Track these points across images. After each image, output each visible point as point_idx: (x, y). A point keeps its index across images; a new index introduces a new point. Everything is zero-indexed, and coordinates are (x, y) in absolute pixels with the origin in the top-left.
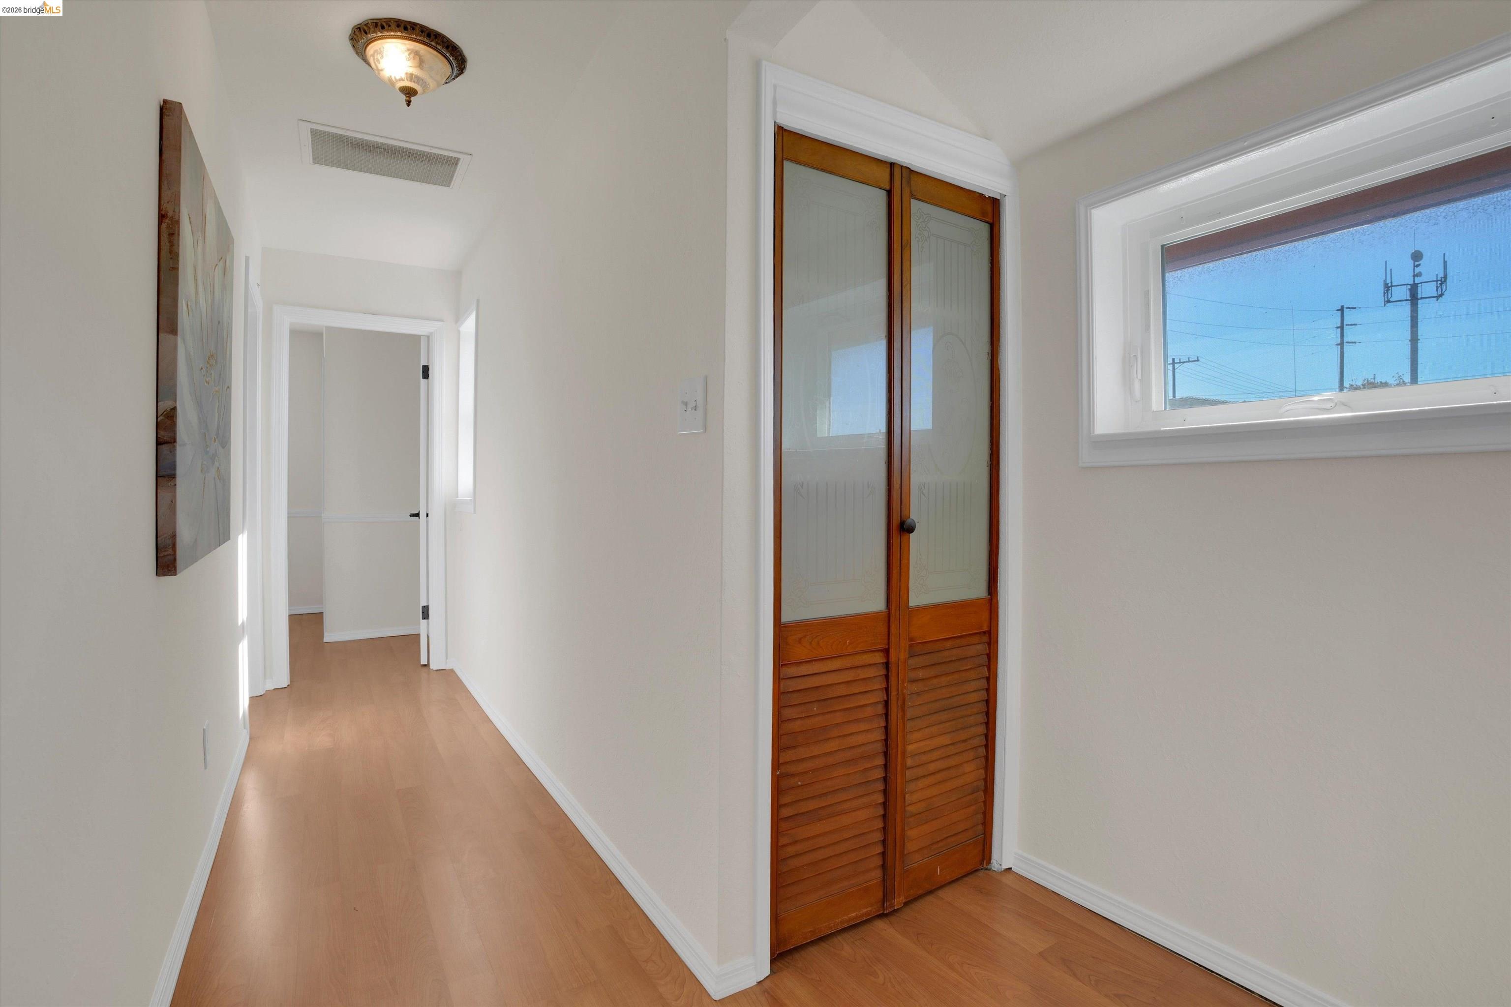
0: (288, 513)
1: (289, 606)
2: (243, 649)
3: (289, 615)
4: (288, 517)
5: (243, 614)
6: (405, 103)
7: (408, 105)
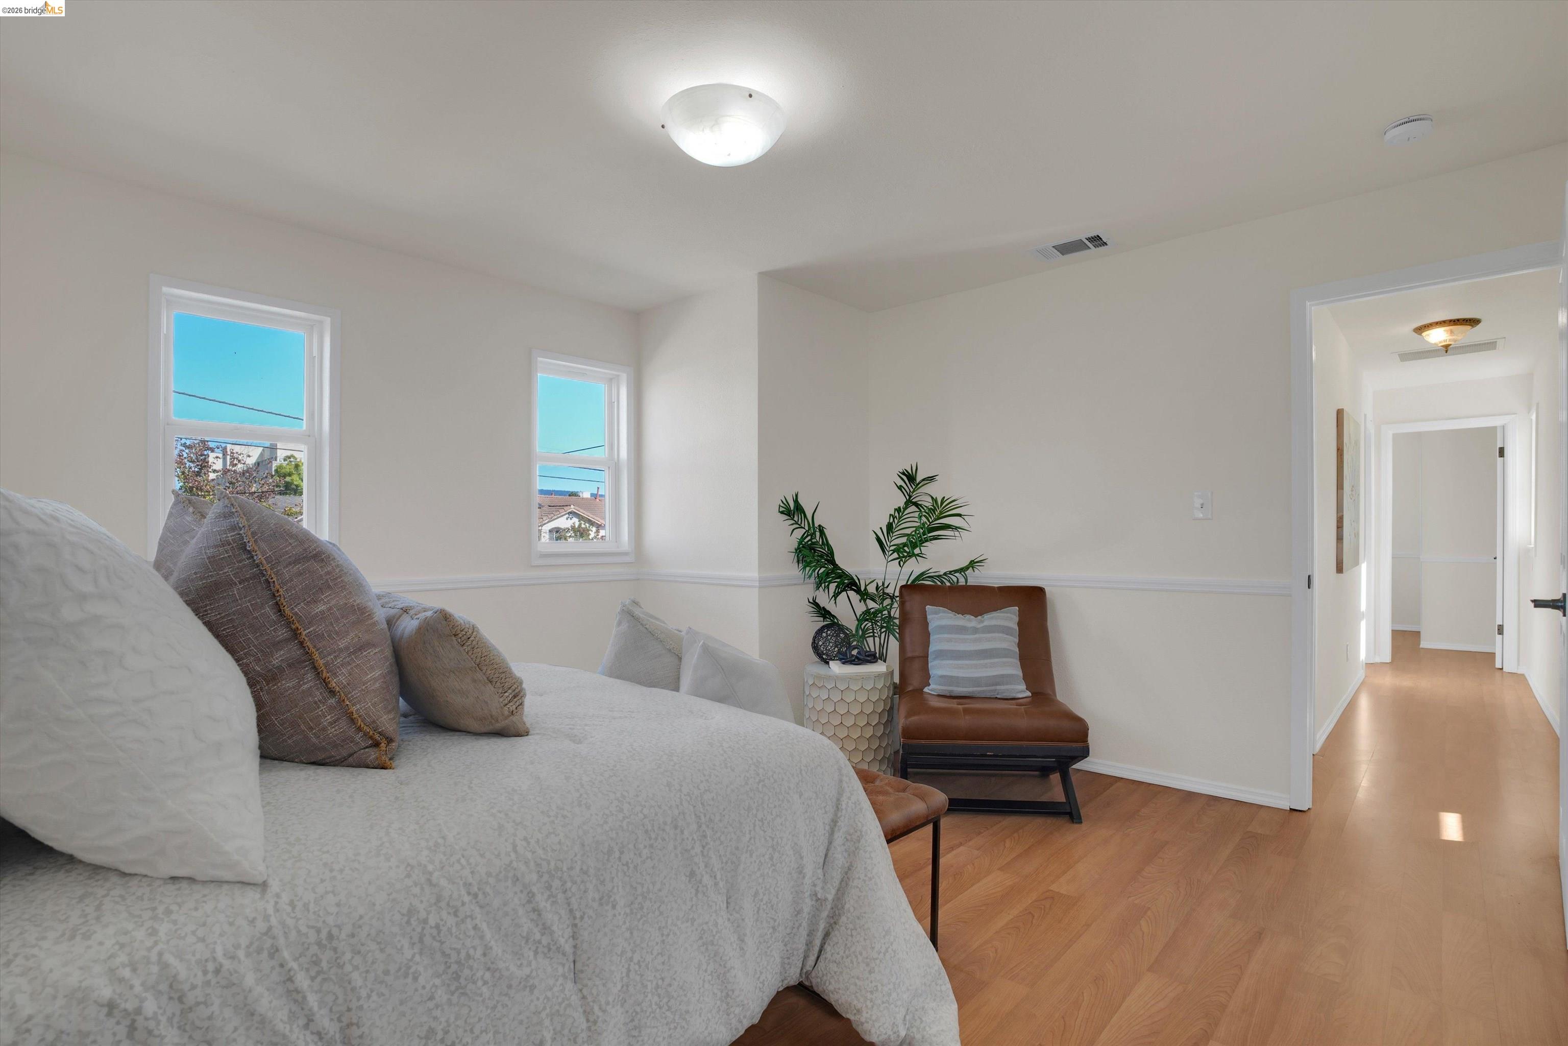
0: (1392, 555)
1: (1392, 623)
2: (1363, 625)
3: (1392, 630)
4: (1392, 558)
5: (1363, 607)
6: (1445, 352)
7: (1446, 352)
